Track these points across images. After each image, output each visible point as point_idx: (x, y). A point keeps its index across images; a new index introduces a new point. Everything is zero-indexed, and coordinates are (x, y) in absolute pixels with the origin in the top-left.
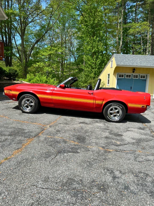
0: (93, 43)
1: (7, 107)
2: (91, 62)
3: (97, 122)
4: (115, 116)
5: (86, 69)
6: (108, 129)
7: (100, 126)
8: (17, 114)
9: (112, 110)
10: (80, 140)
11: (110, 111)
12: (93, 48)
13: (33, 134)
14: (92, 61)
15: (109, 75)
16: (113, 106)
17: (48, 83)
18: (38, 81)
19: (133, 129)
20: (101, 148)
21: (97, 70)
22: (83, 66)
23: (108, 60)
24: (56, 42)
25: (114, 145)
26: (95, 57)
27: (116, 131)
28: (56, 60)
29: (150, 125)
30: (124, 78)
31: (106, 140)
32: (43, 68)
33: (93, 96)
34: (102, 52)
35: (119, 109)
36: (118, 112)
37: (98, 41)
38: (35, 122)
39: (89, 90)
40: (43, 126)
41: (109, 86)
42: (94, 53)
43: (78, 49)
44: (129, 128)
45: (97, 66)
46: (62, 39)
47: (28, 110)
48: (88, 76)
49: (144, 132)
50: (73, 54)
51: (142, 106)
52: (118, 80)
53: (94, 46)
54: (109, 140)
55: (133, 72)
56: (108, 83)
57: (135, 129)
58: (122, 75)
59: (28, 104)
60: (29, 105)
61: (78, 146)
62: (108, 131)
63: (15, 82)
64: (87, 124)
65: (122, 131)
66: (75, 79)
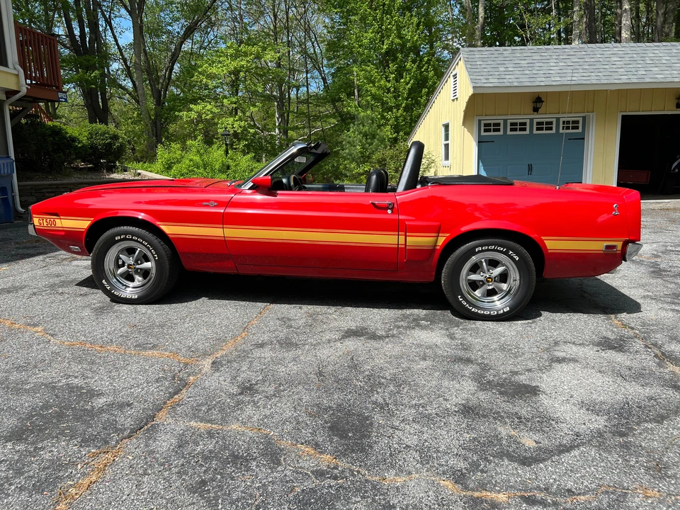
0: (382, 19)
1: (57, 280)
2: (380, 88)
3: (416, 323)
4: (491, 293)
5: (362, 114)
6: (469, 361)
7: (430, 347)
8: (87, 312)
9: (475, 268)
10: (343, 436)
11: (468, 275)
12: (382, 37)
13: (126, 420)
14: (382, 82)
15: (447, 127)
16: (479, 252)
17: (230, 171)
18: (198, 168)
19: (574, 348)
20: (448, 484)
21: (402, 115)
22: (351, 106)
23: (440, 75)
24: (255, 28)
25: (511, 458)
26: (393, 67)
27: (503, 366)
28: (260, 90)
29: (644, 324)
30: (501, 133)
31: (470, 428)
32: (216, 120)
33: (395, 217)
34: (416, 50)
35: (507, 263)
36: (503, 277)
37: (398, 9)
38: (154, 347)
39: (376, 190)
40: (186, 365)
41: (450, 167)
42: (387, 53)
43: (333, 47)
44: (556, 343)
45: (403, 99)
46: (275, 16)
47: (130, 291)
48: (374, 137)
49: (628, 363)
50: (317, 66)
51: (607, 247)
52: (481, 142)
53: (387, 28)
54: (484, 427)
55: (536, 110)
56: (447, 158)
57: (586, 349)
58: (495, 125)
59: (129, 266)
60: (136, 271)
61: (335, 478)
62: (469, 370)
63: (115, 176)
64: (374, 337)
65: (530, 365)
66: (319, 151)
